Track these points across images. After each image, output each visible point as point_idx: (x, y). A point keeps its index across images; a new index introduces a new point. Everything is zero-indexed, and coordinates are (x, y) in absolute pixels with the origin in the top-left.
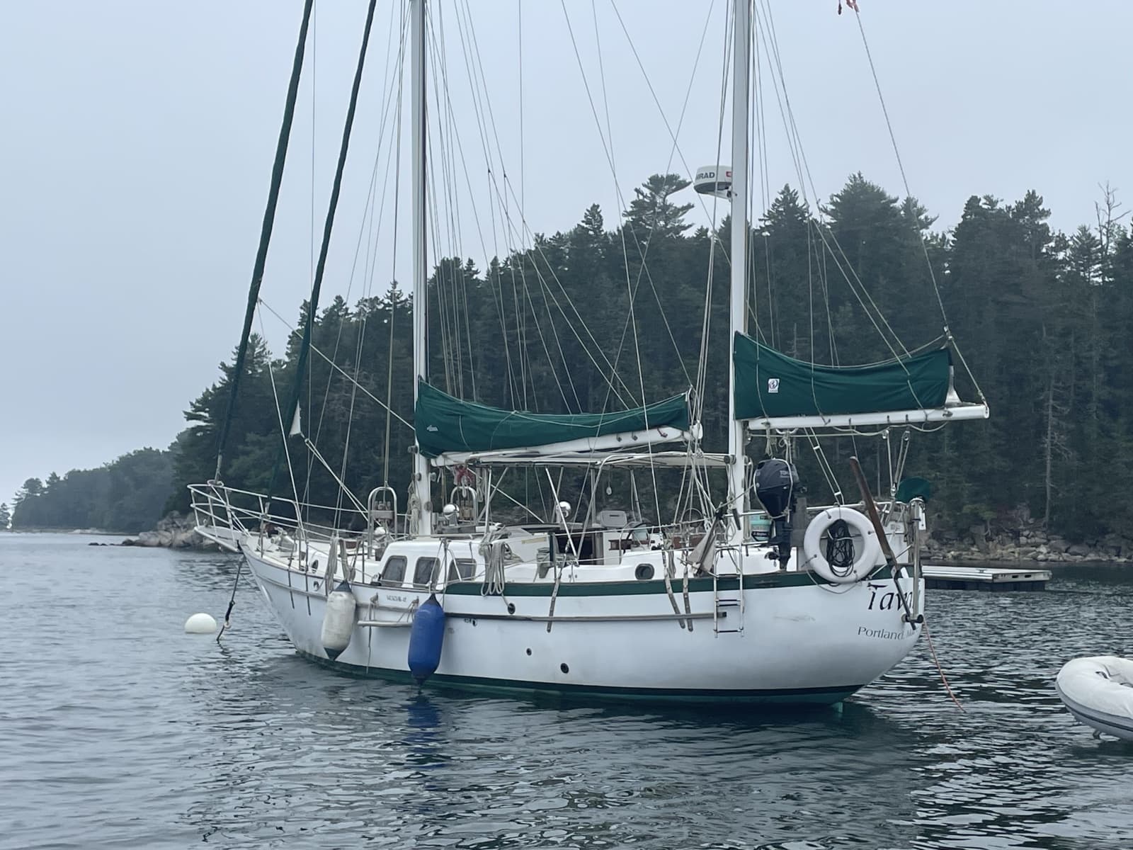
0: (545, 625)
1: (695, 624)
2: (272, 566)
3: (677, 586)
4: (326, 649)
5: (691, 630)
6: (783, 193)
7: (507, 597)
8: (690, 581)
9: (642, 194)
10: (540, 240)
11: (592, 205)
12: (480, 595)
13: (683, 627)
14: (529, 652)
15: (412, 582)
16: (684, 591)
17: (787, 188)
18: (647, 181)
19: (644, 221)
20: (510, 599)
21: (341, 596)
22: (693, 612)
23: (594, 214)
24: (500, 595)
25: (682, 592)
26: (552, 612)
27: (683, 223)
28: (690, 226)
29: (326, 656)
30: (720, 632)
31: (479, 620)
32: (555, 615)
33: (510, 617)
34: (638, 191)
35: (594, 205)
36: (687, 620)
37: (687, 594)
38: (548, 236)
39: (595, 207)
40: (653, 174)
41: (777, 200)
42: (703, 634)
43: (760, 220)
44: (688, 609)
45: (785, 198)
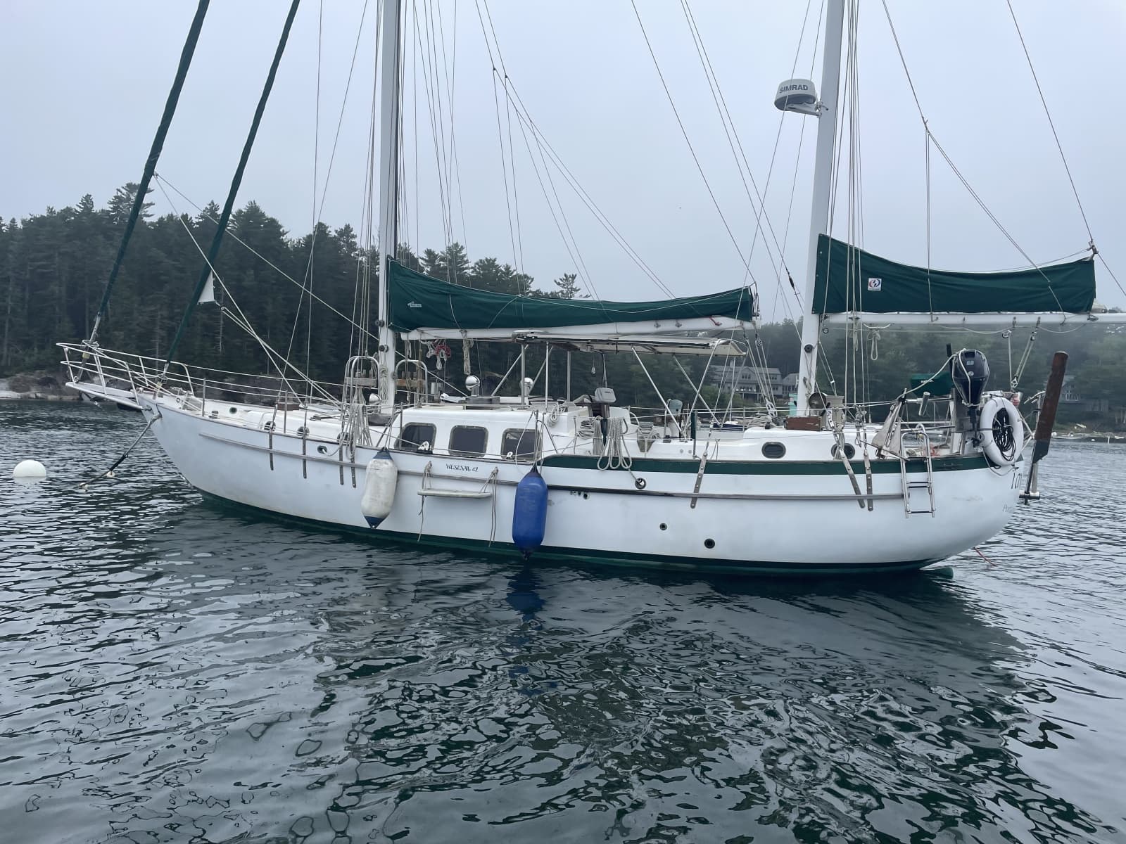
0: (689, 502)
1: (876, 504)
2: (237, 427)
3: (859, 467)
4: (365, 517)
5: (870, 510)
6: (210, 205)
7: (633, 472)
8: (872, 463)
9: (121, 192)
10: (50, 211)
11: (86, 194)
12: (597, 468)
13: (862, 507)
14: (663, 527)
15: (447, 448)
16: (867, 472)
17: (212, 202)
18: (125, 186)
19: (121, 209)
20: (638, 474)
21: (386, 463)
22: (875, 492)
23: (87, 201)
24: (627, 470)
25: (865, 473)
26: (697, 489)
27: (148, 213)
28: (151, 215)
29: (367, 525)
30: (912, 513)
31: (591, 493)
32: (702, 491)
33: (640, 492)
34: (119, 190)
35: (88, 195)
36: (867, 500)
37: (870, 475)
38: (58, 209)
39: (89, 196)
40: (129, 182)
41: (206, 208)
42: (885, 514)
43: (196, 218)
44: (869, 491)
45: (212, 208)
